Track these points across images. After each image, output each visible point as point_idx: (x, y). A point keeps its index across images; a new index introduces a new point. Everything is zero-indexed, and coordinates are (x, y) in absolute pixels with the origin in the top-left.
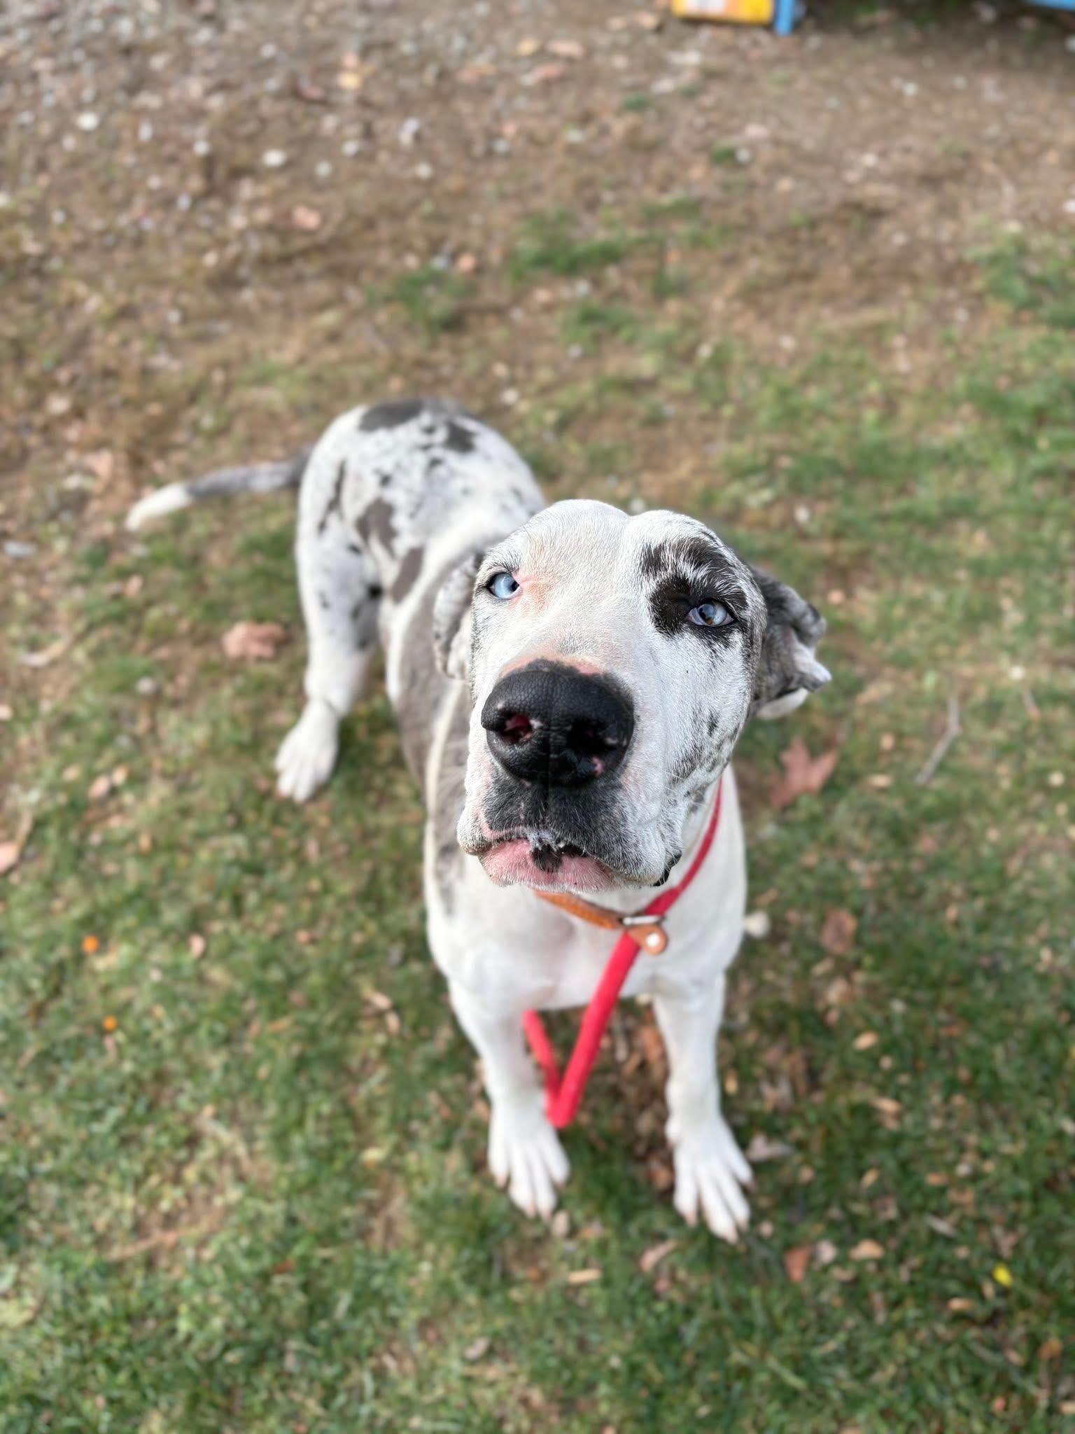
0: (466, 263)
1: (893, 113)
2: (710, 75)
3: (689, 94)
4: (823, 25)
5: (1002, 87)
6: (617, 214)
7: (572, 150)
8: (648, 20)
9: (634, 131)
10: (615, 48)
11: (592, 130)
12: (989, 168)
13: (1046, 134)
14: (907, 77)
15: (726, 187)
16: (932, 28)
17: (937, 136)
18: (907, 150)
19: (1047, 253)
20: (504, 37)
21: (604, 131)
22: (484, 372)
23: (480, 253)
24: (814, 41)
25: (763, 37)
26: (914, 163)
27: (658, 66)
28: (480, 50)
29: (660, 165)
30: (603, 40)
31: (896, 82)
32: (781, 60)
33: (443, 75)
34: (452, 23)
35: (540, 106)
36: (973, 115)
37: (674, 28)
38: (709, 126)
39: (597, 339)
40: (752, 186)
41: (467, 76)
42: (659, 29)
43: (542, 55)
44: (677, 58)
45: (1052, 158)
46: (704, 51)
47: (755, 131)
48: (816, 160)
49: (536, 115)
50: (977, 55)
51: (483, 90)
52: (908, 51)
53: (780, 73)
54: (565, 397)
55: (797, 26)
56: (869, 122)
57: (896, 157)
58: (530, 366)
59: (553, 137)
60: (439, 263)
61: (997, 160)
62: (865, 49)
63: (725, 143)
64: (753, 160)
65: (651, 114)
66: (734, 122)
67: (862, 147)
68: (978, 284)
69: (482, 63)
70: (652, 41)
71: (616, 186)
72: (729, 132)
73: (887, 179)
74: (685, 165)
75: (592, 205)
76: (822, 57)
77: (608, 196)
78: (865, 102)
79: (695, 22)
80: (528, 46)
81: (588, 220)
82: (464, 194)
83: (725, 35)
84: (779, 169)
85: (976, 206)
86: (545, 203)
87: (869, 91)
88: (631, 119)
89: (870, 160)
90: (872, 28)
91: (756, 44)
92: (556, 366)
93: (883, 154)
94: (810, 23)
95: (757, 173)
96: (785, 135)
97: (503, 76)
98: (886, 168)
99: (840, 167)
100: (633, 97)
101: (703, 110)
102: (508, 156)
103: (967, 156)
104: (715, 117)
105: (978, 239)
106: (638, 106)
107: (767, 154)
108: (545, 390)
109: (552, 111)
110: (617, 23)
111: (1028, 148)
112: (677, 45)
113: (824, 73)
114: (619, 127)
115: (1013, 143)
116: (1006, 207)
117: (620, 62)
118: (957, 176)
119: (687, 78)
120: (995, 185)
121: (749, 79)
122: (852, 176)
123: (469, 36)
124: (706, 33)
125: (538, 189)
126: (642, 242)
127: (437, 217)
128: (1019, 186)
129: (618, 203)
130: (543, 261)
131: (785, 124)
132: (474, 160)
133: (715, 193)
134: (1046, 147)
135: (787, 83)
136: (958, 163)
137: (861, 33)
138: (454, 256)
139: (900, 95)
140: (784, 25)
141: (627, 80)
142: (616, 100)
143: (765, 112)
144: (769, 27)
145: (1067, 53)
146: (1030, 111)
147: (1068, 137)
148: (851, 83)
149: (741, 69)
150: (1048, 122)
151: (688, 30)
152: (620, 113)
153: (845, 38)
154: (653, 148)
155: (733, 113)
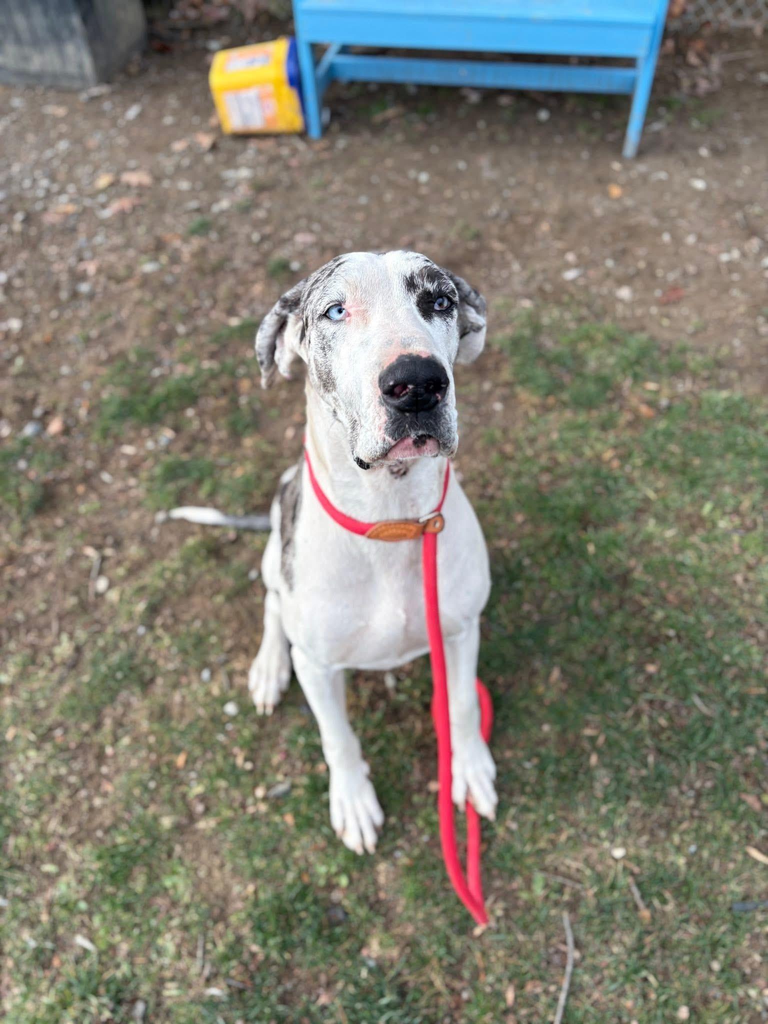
0: (55, 426)
1: (414, 203)
2: (260, 188)
3: (245, 209)
4: (346, 129)
5: (495, 164)
6: (190, 345)
7: (145, 282)
8: (205, 141)
9: (202, 252)
10: (178, 171)
11: (164, 259)
12: (497, 246)
13: (536, 205)
14: (421, 168)
16: (432, 117)
17: (451, 220)
19: (557, 328)
20: (82, 171)
21: (175, 259)
22: (77, 556)
23: (69, 412)
24: (342, 143)
25: (301, 145)
27: (217, 185)
28: (62, 191)
29: (225, 287)
30: (168, 164)
31: (412, 174)
32: (318, 164)
33: (28, 220)
34: (37, 164)
35: (118, 240)
36: (476, 195)
37: (228, 144)
38: (264, 238)
41: (50, 218)
42: (214, 148)
43: (116, 188)
44: (230, 174)
45: (545, 227)
46: (252, 166)
47: (302, 239)
49: (114, 249)
50: (471, 136)
51: (67, 231)
52: (417, 141)
53: (317, 178)
54: (150, 578)
55: (325, 130)
56: (395, 215)
58: (118, 544)
59: (130, 268)
60: (29, 430)
61: (502, 239)
62: (383, 144)
63: (282, 254)
65: (214, 236)
66: (286, 233)
68: (506, 374)
69: (64, 205)
70: (209, 159)
71: (188, 316)
72: (283, 242)
74: (246, 283)
75: (169, 338)
76: (350, 157)
77: (181, 329)
78: (389, 196)
79: (244, 137)
80: (103, 181)
81: (166, 356)
82: (51, 344)
83: (269, 144)
85: (493, 287)
86: (126, 343)
87: (392, 184)
88: (196, 243)
90: (386, 123)
91: (295, 152)
92: (144, 539)
94: (335, 127)
96: (328, 238)
97: (85, 212)
100: (197, 218)
101: (257, 224)
102: (91, 296)
103: (477, 236)
104: (268, 230)
106: (203, 228)
108: (135, 569)
109: (128, 245)
110: (179, 146)
111: (527, 220)
112: (231, 163)
113: (352, 173)
114: (187, 251)
115: (512, 218)
116: (517, 285)
117: (184, 185)
118: (471, 258)
119: (243, 192)
120: (506, 265)
121: (293, 186)
123: (53, 178)
124: (253, 145)
125: (120, 327)
126: (214, 376)
127: (27, 373)
128: (525, 260)
129: (194, 331)
130: (126, 410)
131: (327, 228)
132: (59, 305)
134: (539, 217)
135: (325, 186)
136: (472, 245)
137: (378, 130)
138: (43, 422)
139: (416, 183)
140: (315, 132)
141: (193, 204)
142: (183, 225)
143: (310, 218)
144: (303, 134)
145: (540, 124)
146: (520, 184)
147: (554, 206)
148: (375, 179)
149: (285, 177)
150: (536, 194)
151: (238, 146)
152: (185, 240)
153: (366, 135)
154: (218, 269)
155: (283, 224)
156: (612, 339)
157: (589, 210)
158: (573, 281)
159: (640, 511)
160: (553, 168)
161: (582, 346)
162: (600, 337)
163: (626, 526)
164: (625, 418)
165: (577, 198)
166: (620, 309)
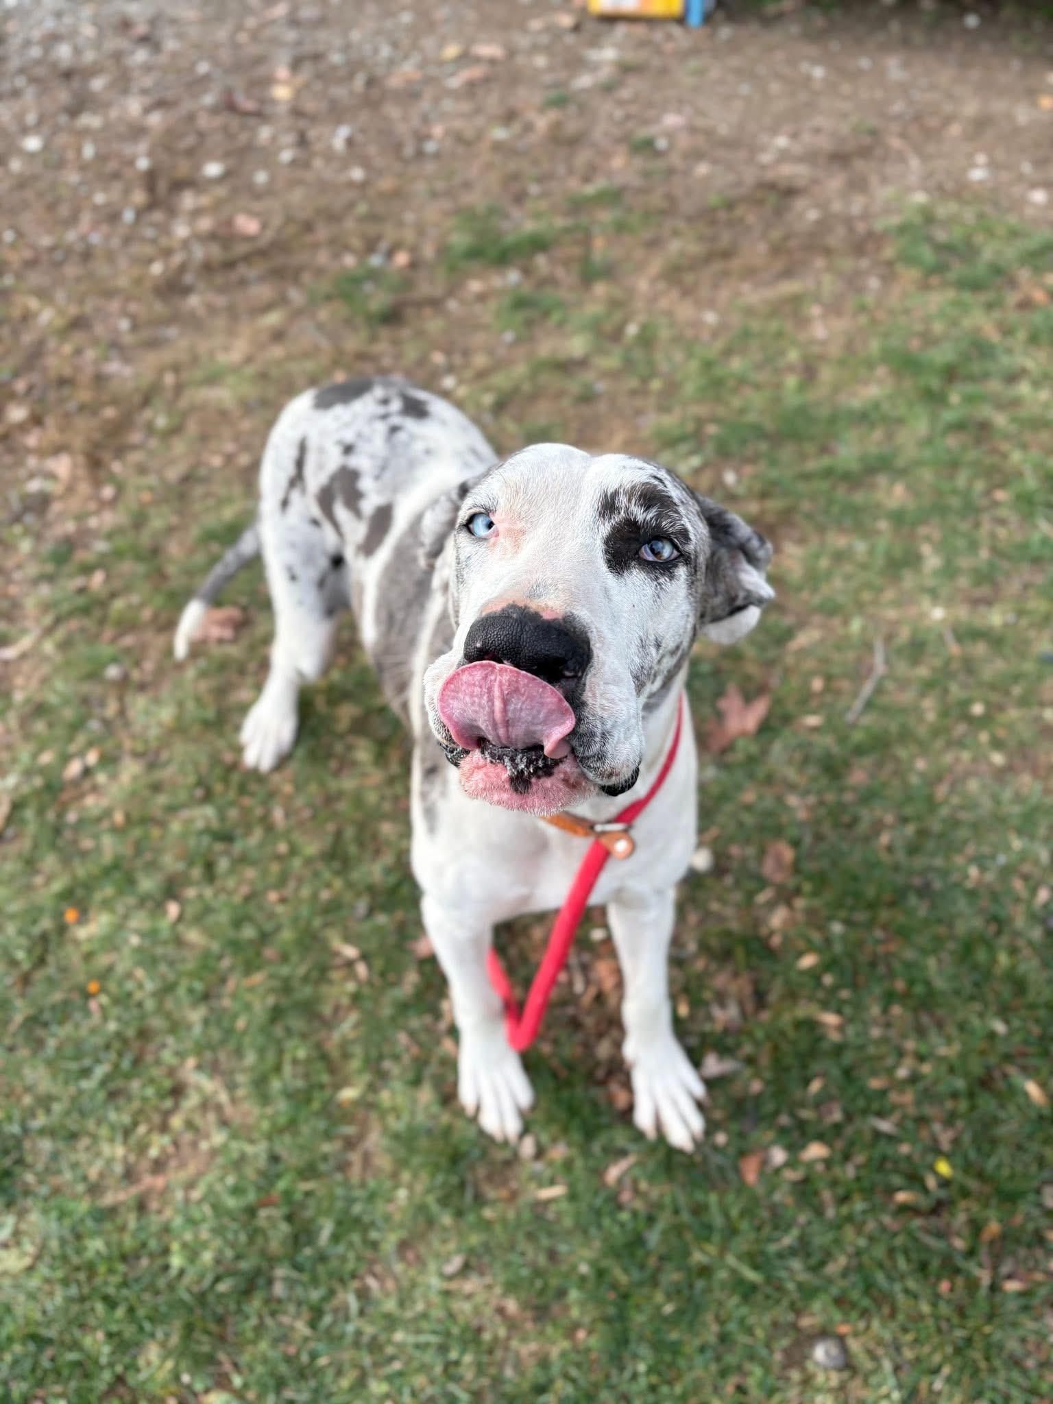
0: (402, 259)
1: (803, 97)
2: (626, 69)
3: (608, 89)
4: (731, 18)
5: (906, 65)
6: (543, 205)
7: (497, 147)
8: (566, 20)
9: (557, 126)
10: (535, 49)
11: (517, 127)
12: (896, 143)
13: (948, 108)
14: (815, 61)
15: (646, 174)
16: (837, 13)
17: (845, 116)
18: (817, 131)
19: (953, 220)
20: (428, 43)
21: (528, 128)
22: (423, 361)
23: (414, 250)
24: (725, 32)
25: (676, 31)
26: (824, 143)
27: (576, 64)
28: (406, 57)
29: (583, 157)
30: (523, 41)
31: (804, 67)
32: (695, 51)
33: (371, 82)
34: (378, 32)
35: (465, 107)
36: (879, 94)
37: (590, 26)
38: (628, 117)
39: (529, 324)
40: (670, 172)
41: (395, 82)
42: (577, 28)
43: (465, 58)
44: (594, 55)
45: (955, 130)
46: (618, 46)
47: (672, 120)
48: (731, 144)
49: (462, 115)
50: (880, 36)
51: (411, 94)
52: (815, 37)
53: (693, 63)
54: (500, 380)
55: (708, 18)
56: (780, 106)
57: (807, 137)
58: (466, 353)
59: (480, 135)
60: (376, 260)
61: (903, 135)
62: (774, 36)
63: (643, 133)
64: (671, 146)
65: (572, 109)
66: (652, 113)
67: (774, 131)
68: (889, 252)
69: (408, 70)
70: (570, 39)
71: (540, 180)
72: (646, 122)
73: (800, 159)
74: (606, 155)
75: (520, 198)
76: (734, 46)
77: (534, 189)
78: (775, 87)
79: (610, 19)
80: (451, 51)
81: (516, 213)
82: (397, 194)
83: (640, 30)
84: (696, 155)
85: (884, 180)
86: (475, 199)
87: (779, 77)
88: (553, 115)
89: (782, 141)
90: (780, 15)
91: (669, 37)
92: (491, 352)
93: (794, 136)
94: (720, 15)
95: (676, 160)
96: (700, 122)
97: (429, 80)
98: (797, 149)
99: (754, 149)
100: (553, 94)
101: (621, 103)
102: (437, 156)
103: (874, 133)
104: (633, 109)
105: (887, 211)
106: (560, 102)
107: (684, 141)
108: (482, 375)
109: (478, 111)
110: (536, 24)
111: (933, 122)
112: (595, 43)
113: (735, 61)
114: (542, 123)
115: (918, 118)
116: (913, 179)
117: (541, 61)
118: (865, 152)
119: (605, 74)
120: (902, 159)
121: (664, 71)
122: (766, 158)
123: (395, 45)
124: (621, 30)
125: (467, 185)
126: (567, 231)
127: (373, 217)
128: (925, 158)
129: (544, 195)
130: (474, 253)
131: (700, 112)
132: (406, 162)
133: (636, 181)
134: (948, 120)
135: (700, 72)
136: (867, 140)
137: (769, 22)
138: (390, 254)
139: (808, 78)
140: (695, 18)
141: (548, 78)
142: (537, 97)
143: (681, 102)
144: (681, 20)
145: (966, 31)
146: (933, 87)
147: (970, 110)
148: (762, 69)
149: (656, 62)
150: (950, 96)
151: (604, 27)
152: (542, 110)
153: (754, 27)
154: (574, 142)
155: (650, 104)
156: (1014, 234)
157: (1010, 117)
158: (981, 182)
159: (1012, 378)
160: (975, 74)
161: (979, 239)
162: (1001, 231)
163: (994, 385)
164: (1012, 298)
165: (998, 106)
166: (1029, 212)
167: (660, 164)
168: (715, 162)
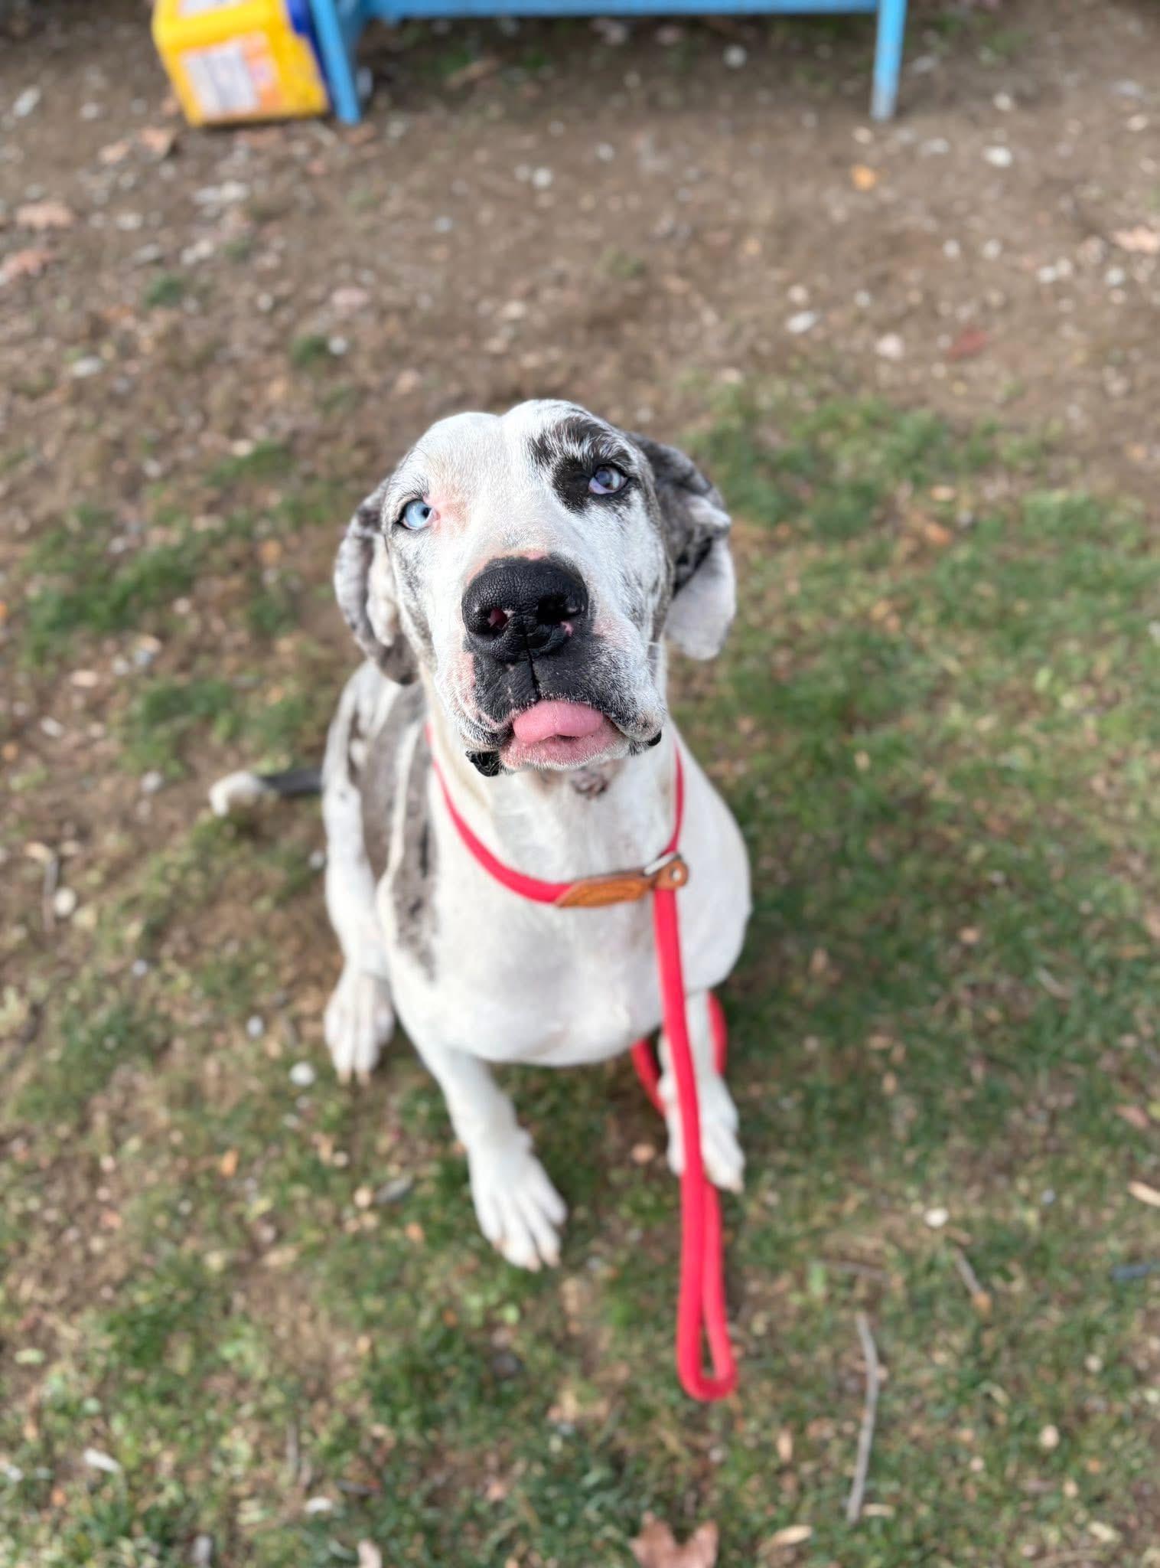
1: (530, 224)
2: (262, 216)
3: (242, 254)
4: (401, 102)
5: (662, 145)
6: (168, 496)
7: (80, 392)
8: (159, 141)
9: (174, 335)
10: (117, 197)
11: (108, 351)
12: (675, 285)
13: (734, 211)
14: (536, 163)
15: (326, 406)
16: (548, 72)
17: (595, 248)
18: (561, 281)
19: (784, 412)
21: (127, 349)
22: (15, 864)
24: (396, 128)
25: (327, 137)
26: (572, 299)
27: (188, 218)
29: (221, 390)
30: (97, 187)
31: (522, 172)
32: (361, 166)
35: (22, 325)
36: (634, 201)
37: (196, 144)
38: (279, 303)
39: (180, 747)
40: (363, 392)
42: (175, 151)
44: (208, 196)
45: (752, 247)
46: (245, 179)
47: (345, 299)
48: (441, 327)
49: (17, 342)
50: (617, 101)
52: (527, 116)
53: (358, 194)
54: (145, 882)
55: (366, 107)
56: (500, 245)
57: (548, 295)
58: (83, 835)
59: (51, 372)
61: (683, 273)
62: (468, 125)
63: (312, 327)
64: (354, 346)
65: (191, 305)
66: (316, 292)
67: (499, 292)
70: (168, 171)
71: (161, 446)
72: (310, 309)
73: (546, 338)
74: (255, 381)
75: (133, 486)
76: (413, 152)
77: (153, 468)
78: (486, 214)
79: (226, 129)
81: (129, 514)
83: (270, 139)
84: (394, 356)
85: (674, 354)
86: (55, 500)
87: (488, 194)
88: (161, 319)
89: (514, 309)
90: (470, 87)
91: (317, 148)
92: (127, 822)
93: (531, 296)
94: (383, 101)
95: (363, 370)
96: (389, 295)
98: (540, 319)
99: (478, 330)
100: (159, 276)
101: (265, 280)
103: (641, 271)
104: (284, 287)
105: (691, 411)
106: (170, 294)
107: (370, 333)
108: (118, 871)
109: (41, 331)
110: (112, 154)
111: (720, 238)
112: (206, 176)
113: (419, 178)
114: (147, 334)
115: (696, 236)
116: (713, 348)
117: (129, 221)
118: (634, 309)
119: (234, 224)
120: (692, 315)
121: (319, 210)
122: (496, 345)
124: (243, 142)
125: (45, 474)
126: (216, 540)
128: (723, 305)
129: (175, 470)
130: (72, 613)
131: (387, 278)
133: (313, 420)
134: (741, 230)
135: (374, 204)
136: (635, 287)
137: (458, 99)
139: (531, 188)
140: (348, 111)
141: (149, 252)
142: (137, 287)
143: (355, 262)
144: (328, 117)
145: (731, 72)
146: (706, 176)
147: (765, 211)
148: (460, 187)
149: (303, 193)
150: (734, 192)
151: (217, 145)
152: (142, 315)
153: (439, 112)
154: (206, 361)
155: (309, 275)
156: (876, 423)
157: (822, 213)
158: (806, 334)
159: (937, 693)
160: (758, 146)
161: (827, 439)
162: (855, 421)
163: (915, 720)
164: (902, 548)
165: (802, 194)
166: (884, 374)
167: (343, 382)
168: (422, 365)
